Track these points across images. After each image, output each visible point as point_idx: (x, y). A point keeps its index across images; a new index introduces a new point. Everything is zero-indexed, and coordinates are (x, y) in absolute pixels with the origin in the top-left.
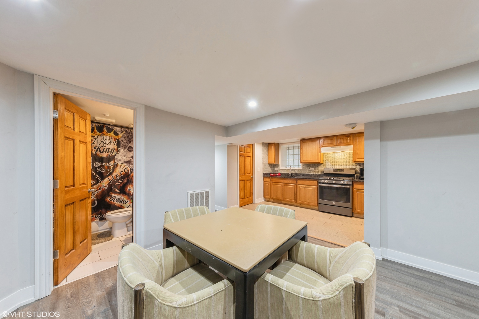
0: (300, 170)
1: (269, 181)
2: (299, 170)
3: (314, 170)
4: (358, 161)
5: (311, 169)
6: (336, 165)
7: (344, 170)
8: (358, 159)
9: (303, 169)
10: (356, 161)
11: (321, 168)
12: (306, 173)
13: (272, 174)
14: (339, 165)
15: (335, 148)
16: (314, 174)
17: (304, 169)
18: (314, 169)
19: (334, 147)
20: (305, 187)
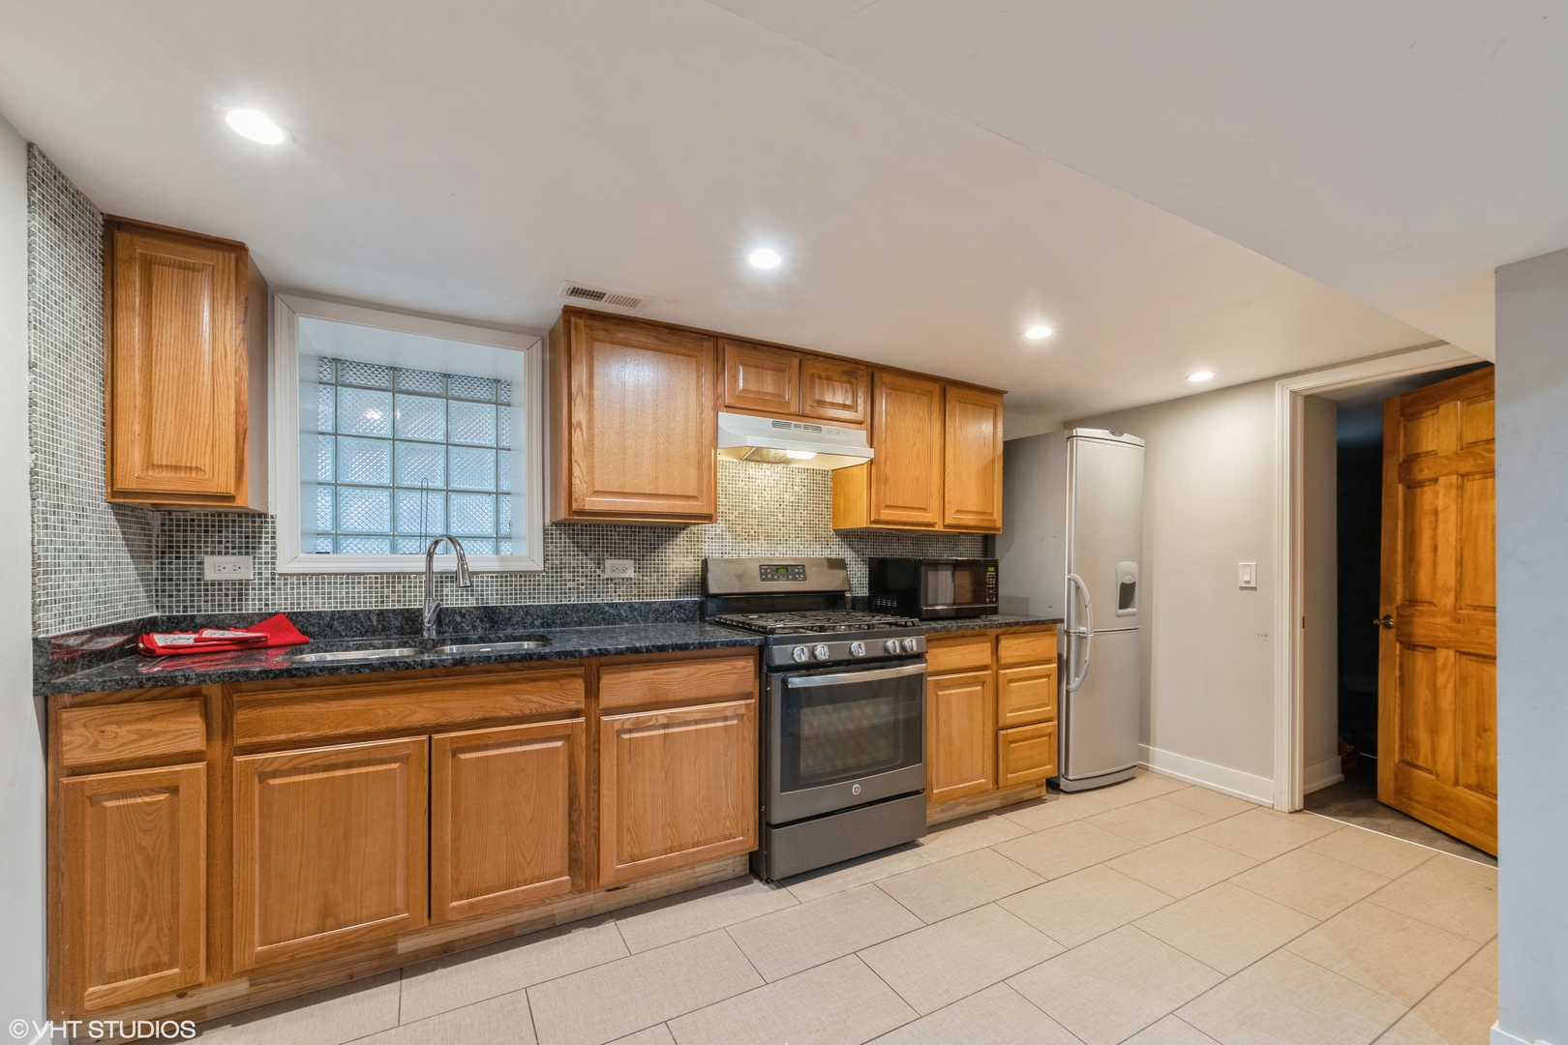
0: (523, 574)
1: (197, 743)
2: (512, 574)
3: (630, 573)
4: (889, 518)
5: (609, 563)
6: (756, 537)
7: (808, 571)
8: (888, 507)
9: (553, 570)
10: (883, 517)
11: (679, 561)
12: (574, 600)
13: (160, 640)
14: (768, 537)
15: (793, 430)
16: (631, 606)
17: (557, 570)
18: (627, 569)
19: (789, 425)
20: (666, 726)
